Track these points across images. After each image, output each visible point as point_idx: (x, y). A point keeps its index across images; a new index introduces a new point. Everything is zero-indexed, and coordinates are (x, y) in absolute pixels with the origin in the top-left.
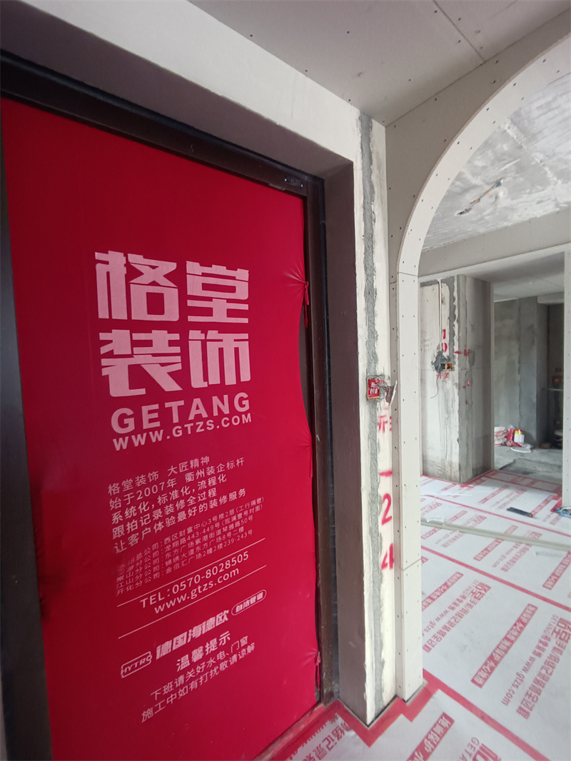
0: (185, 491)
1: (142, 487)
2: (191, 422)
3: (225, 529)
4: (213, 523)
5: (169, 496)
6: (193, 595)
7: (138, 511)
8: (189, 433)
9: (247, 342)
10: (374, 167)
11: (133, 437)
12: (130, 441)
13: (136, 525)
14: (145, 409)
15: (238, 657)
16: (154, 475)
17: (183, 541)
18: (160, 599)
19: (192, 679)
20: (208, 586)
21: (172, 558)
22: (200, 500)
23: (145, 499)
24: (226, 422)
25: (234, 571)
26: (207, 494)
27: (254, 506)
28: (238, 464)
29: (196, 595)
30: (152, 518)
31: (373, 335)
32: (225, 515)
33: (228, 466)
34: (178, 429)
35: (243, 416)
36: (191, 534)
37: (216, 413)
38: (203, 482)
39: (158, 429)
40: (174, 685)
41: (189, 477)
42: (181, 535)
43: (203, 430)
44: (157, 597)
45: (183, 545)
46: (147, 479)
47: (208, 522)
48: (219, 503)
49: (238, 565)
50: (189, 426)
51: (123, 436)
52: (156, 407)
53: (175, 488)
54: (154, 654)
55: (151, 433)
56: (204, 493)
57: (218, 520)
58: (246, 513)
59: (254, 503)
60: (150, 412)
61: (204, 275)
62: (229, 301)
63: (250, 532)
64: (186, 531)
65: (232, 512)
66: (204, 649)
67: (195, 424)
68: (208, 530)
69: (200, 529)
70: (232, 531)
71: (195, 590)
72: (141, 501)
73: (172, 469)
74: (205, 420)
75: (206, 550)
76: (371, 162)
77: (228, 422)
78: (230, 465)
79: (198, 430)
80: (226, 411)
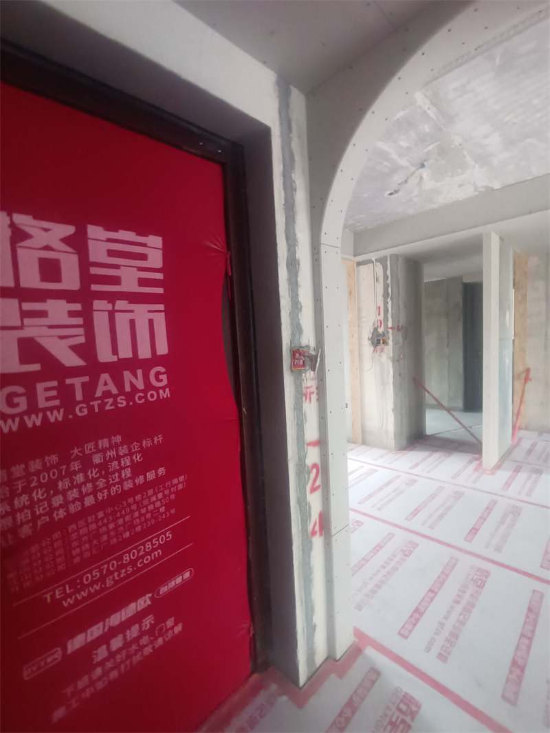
0: (93, 473)
1: (38, 473)
2: (98, 399)
3: (143, 511)
4: (129, 505)
5: (72, 481)
6: (109, 582)
7: (31, 499)
8: (97, 410)
9: (163, 314)
10: (294, 135)
11: (26, 418)
12: (22, 423)
13: (29, 515)
14: (40, 387)
15: (164, 640)
16: (54, 458)
17: (93, 526)
18: (68, 591)
19: (112, 669)
20: (126, 571)
21: (80, 546)
22: (111, 482)
23: (40, 485)
24: (140, 398)
25: (156, 553)
26: (120, 476)
27: (176, 485)
28: (155, 442)
29: (113, 582)
30: (50, 505)
31: (296, 306)
32: (143, 496)
33: (144, 445)
34: (83, 407)
35: (161, 391)
36: (102, 519)
37: (128, 389)
38: (115, 463)
39: (57, 408)
40: (90, 678)
41: (97, 459)
42: (90, 521)
43: (113, 407)
44: (65, 589)
45: (92, 531)
46: (44, 464)
47: (122, 504)
48: (134, 484)
49: (160, 546)
50: (95, 403)
51: (13, 417)
52: (55, 383)
53: (80, 471)
54: (64, 649)
55: (48, 413)
56: (117, 474)
57: (135, 502)
58: (167, 492)
59: (175, 481)
60: (47, 389)
61: (109, 240)
62: (141, 269)
63: (173, 511)
64: (96, 516)
65: (150, 492)
66: (125, 637)
67: (103, 401)
68: (123, 513)
69: (114, 513)
70: (151, 512)
71: (111, 577)
72: (36, 487)
73: (76, 451)
74: (115, 397)
75: (121, 534)
76: (290, 130)
77: (143, 397)
78: (146, 443)
79: (108, 407)
80: (141, 386)
